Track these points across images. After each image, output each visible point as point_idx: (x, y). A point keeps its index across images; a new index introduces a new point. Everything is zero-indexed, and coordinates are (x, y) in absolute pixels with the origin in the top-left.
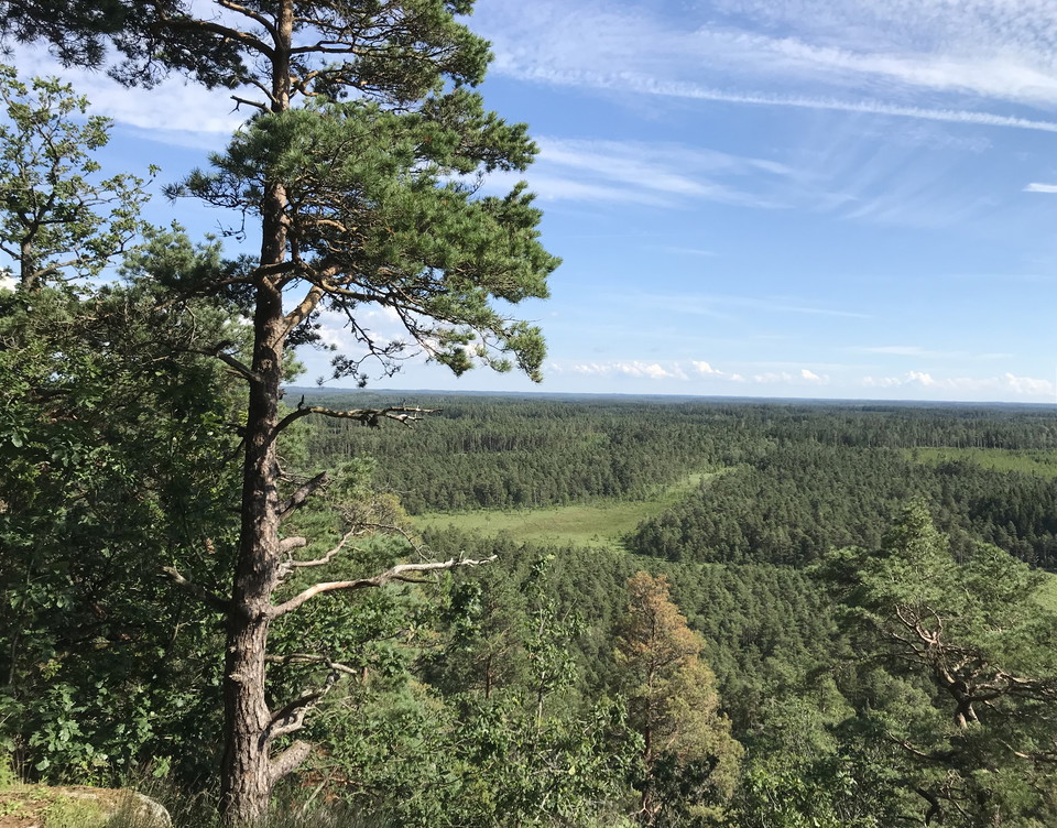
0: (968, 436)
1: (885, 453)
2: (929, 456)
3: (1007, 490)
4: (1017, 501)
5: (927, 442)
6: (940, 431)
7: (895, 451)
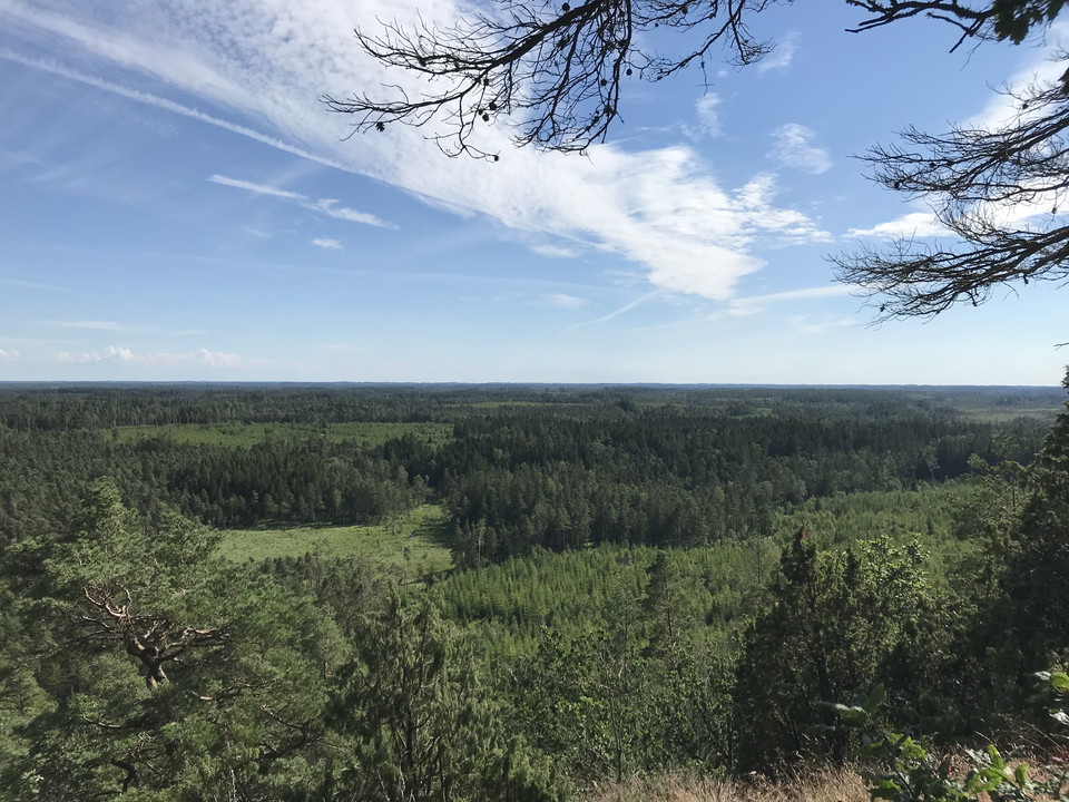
0: (165, 414)
1: (85, 434)
2: (128, 435)
3: (199, 461)
4: (208, 470)
5: (126, 421)
6: (139, 410)
7: (95, 432)
